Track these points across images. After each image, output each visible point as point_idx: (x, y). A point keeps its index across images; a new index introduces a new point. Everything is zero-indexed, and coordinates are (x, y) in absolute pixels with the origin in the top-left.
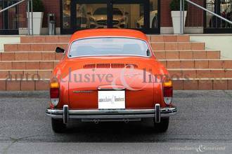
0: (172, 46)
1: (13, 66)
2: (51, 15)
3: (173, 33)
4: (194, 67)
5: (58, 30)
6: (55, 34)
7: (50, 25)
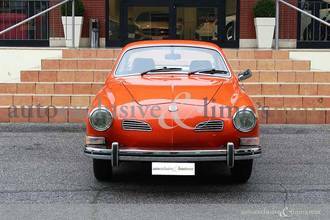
0: (267, 65)
1: (56, 88)
2: (93, 21)
3: (257, 48)
4: (299, 93)
5: (103, 41)
6: (99, 46)
7: (93, 34)
